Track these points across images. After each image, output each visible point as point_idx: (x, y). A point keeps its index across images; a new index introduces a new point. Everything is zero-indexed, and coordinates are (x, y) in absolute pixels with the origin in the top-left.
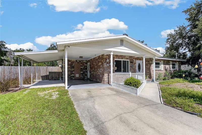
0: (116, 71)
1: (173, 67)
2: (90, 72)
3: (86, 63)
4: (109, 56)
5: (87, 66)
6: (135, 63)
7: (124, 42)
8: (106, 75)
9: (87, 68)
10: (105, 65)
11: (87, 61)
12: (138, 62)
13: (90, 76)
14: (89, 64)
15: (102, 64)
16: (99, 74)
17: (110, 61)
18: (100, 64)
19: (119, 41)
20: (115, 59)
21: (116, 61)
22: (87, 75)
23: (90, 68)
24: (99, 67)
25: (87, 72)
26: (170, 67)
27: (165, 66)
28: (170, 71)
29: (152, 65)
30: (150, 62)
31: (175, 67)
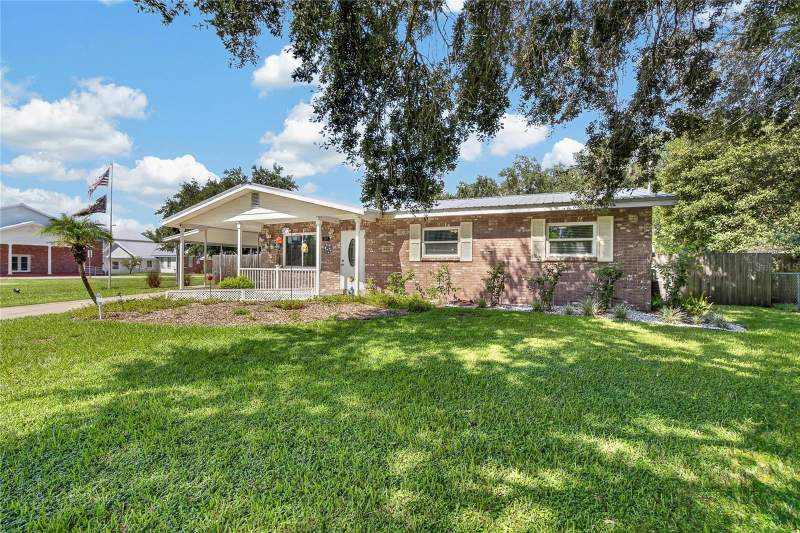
6: (339, 241)
7: (261, 197)
12: (347, 236)
19: (251, 197)
20: (286, 235)
26: (531, 247)
27: (488, 241)
28: (531, 264)
29: (405, 242)
30: (399, 232)
31: (588, 247)
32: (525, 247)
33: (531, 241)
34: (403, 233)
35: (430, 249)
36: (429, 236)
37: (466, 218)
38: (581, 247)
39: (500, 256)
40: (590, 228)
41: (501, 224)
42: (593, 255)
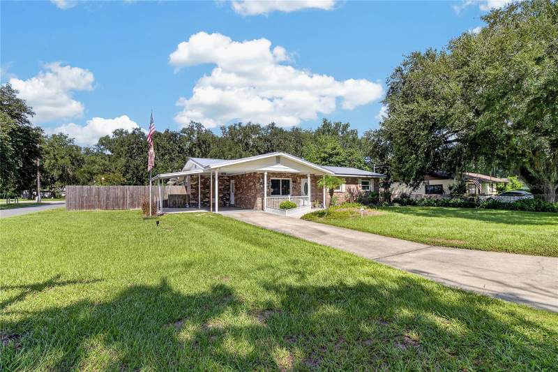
0: (272, 194)
1: (364, 188)
2: (235, 195)
3: (229, 181)
4: (263, 174)
5: (229, 185)
6: (300, 183)
7: (281, 159)
8: (259, 200)
9: (229, 188)
10: (258, 186)
11: (229, 177)
12: (303, 181)
13: (236, 201)
14: (232, 181)
15: (255, 184)
16: (250, 197)
17: (264, 181)
18: (251, 184)
19: (275, 158)
20: (271, 178)
21: (272, 180)
22: (228, 200)
23: (236, 188)
24: (250, 188)
25: (229, 195)
27: (349, 185)
31: (368, 188)
32: (357, 187)
39: (351, 190)
40: (368, 182)
42: (370, 190)
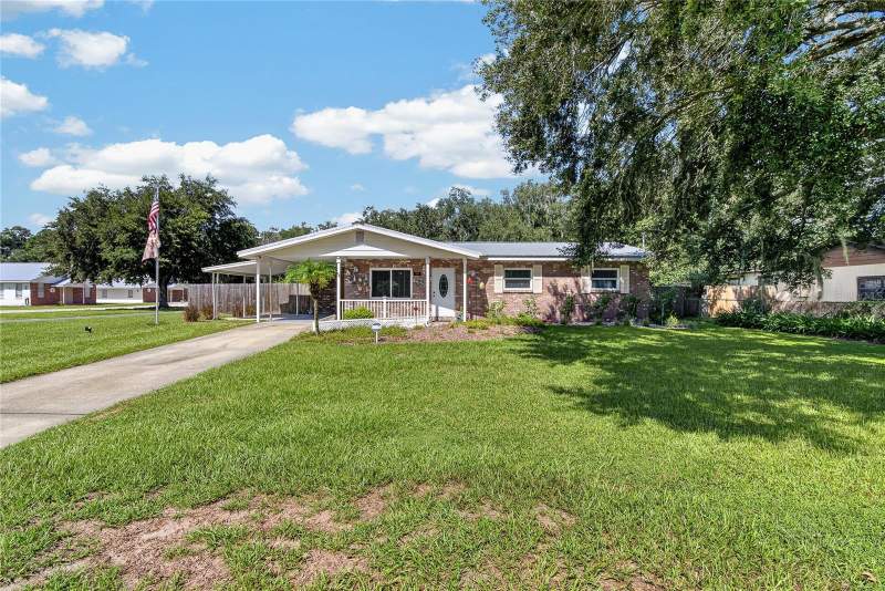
7: (366, 235)
20: (373, 269)
21: (374, 272)
26: (581, 283)
27: (551, 279)
28: (581, 295)
29: (490, 278)
30: (485, 271)
31: (614, 284)
32: (577, 283)
33: (581, 280)
34: (489, 271)
35: (508, 284)
36: (508, 274)
37: (537, 263)
38: (609, 284)
39: (560, 289)
40: (616, 272)
41: (561, 268)
42: (618, 289)
